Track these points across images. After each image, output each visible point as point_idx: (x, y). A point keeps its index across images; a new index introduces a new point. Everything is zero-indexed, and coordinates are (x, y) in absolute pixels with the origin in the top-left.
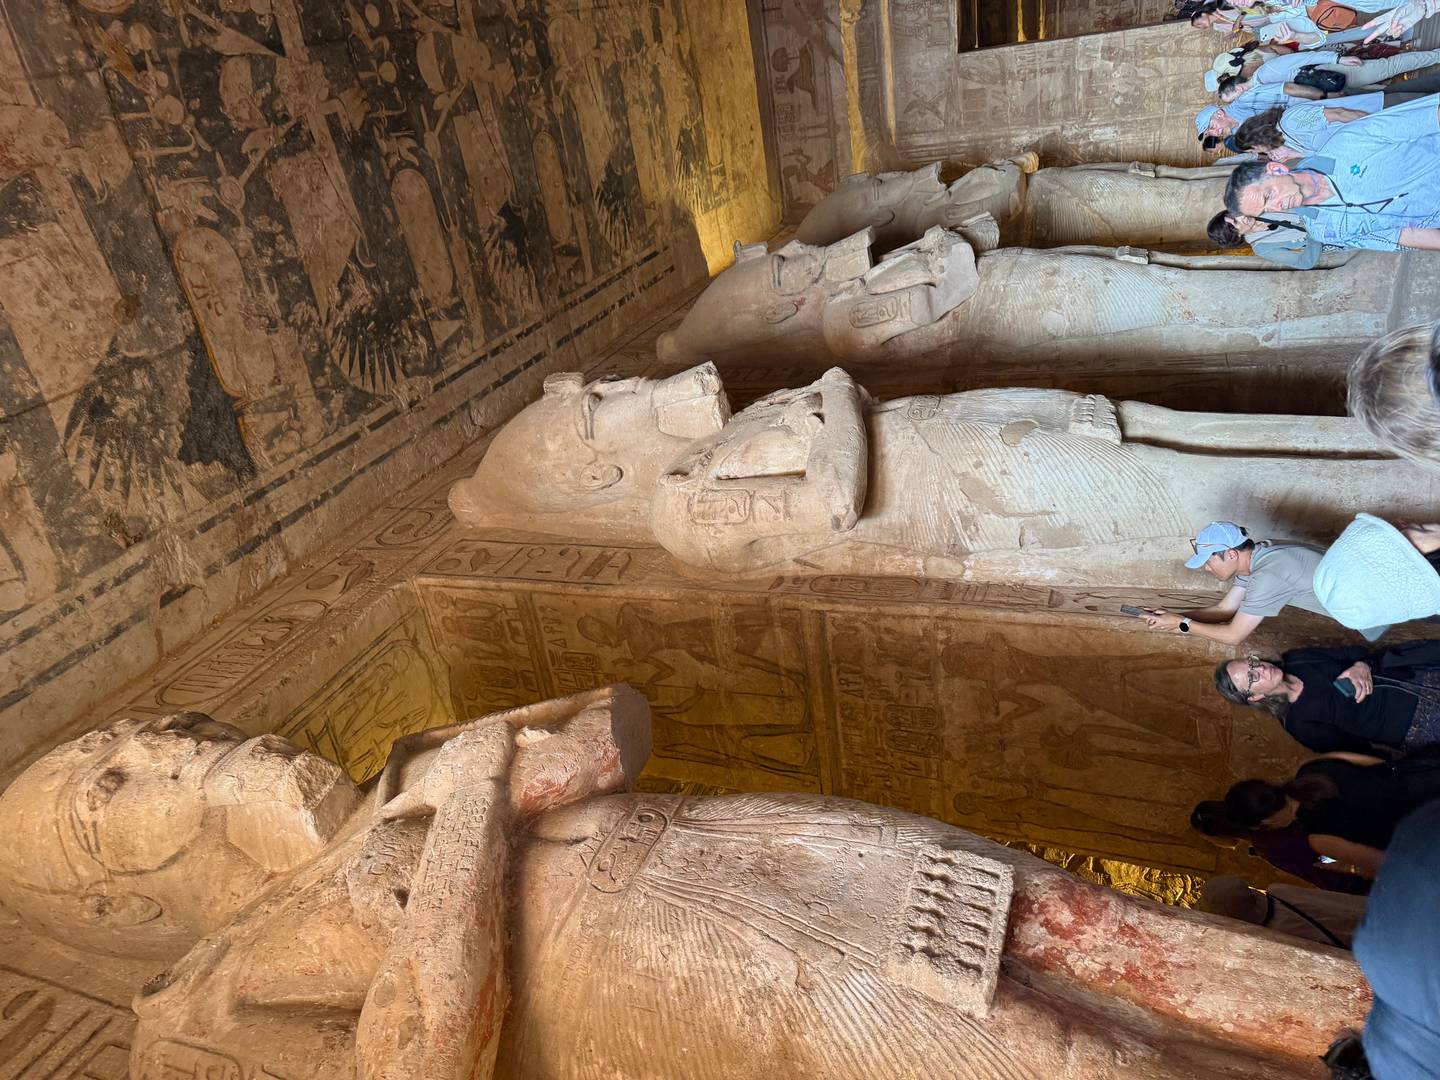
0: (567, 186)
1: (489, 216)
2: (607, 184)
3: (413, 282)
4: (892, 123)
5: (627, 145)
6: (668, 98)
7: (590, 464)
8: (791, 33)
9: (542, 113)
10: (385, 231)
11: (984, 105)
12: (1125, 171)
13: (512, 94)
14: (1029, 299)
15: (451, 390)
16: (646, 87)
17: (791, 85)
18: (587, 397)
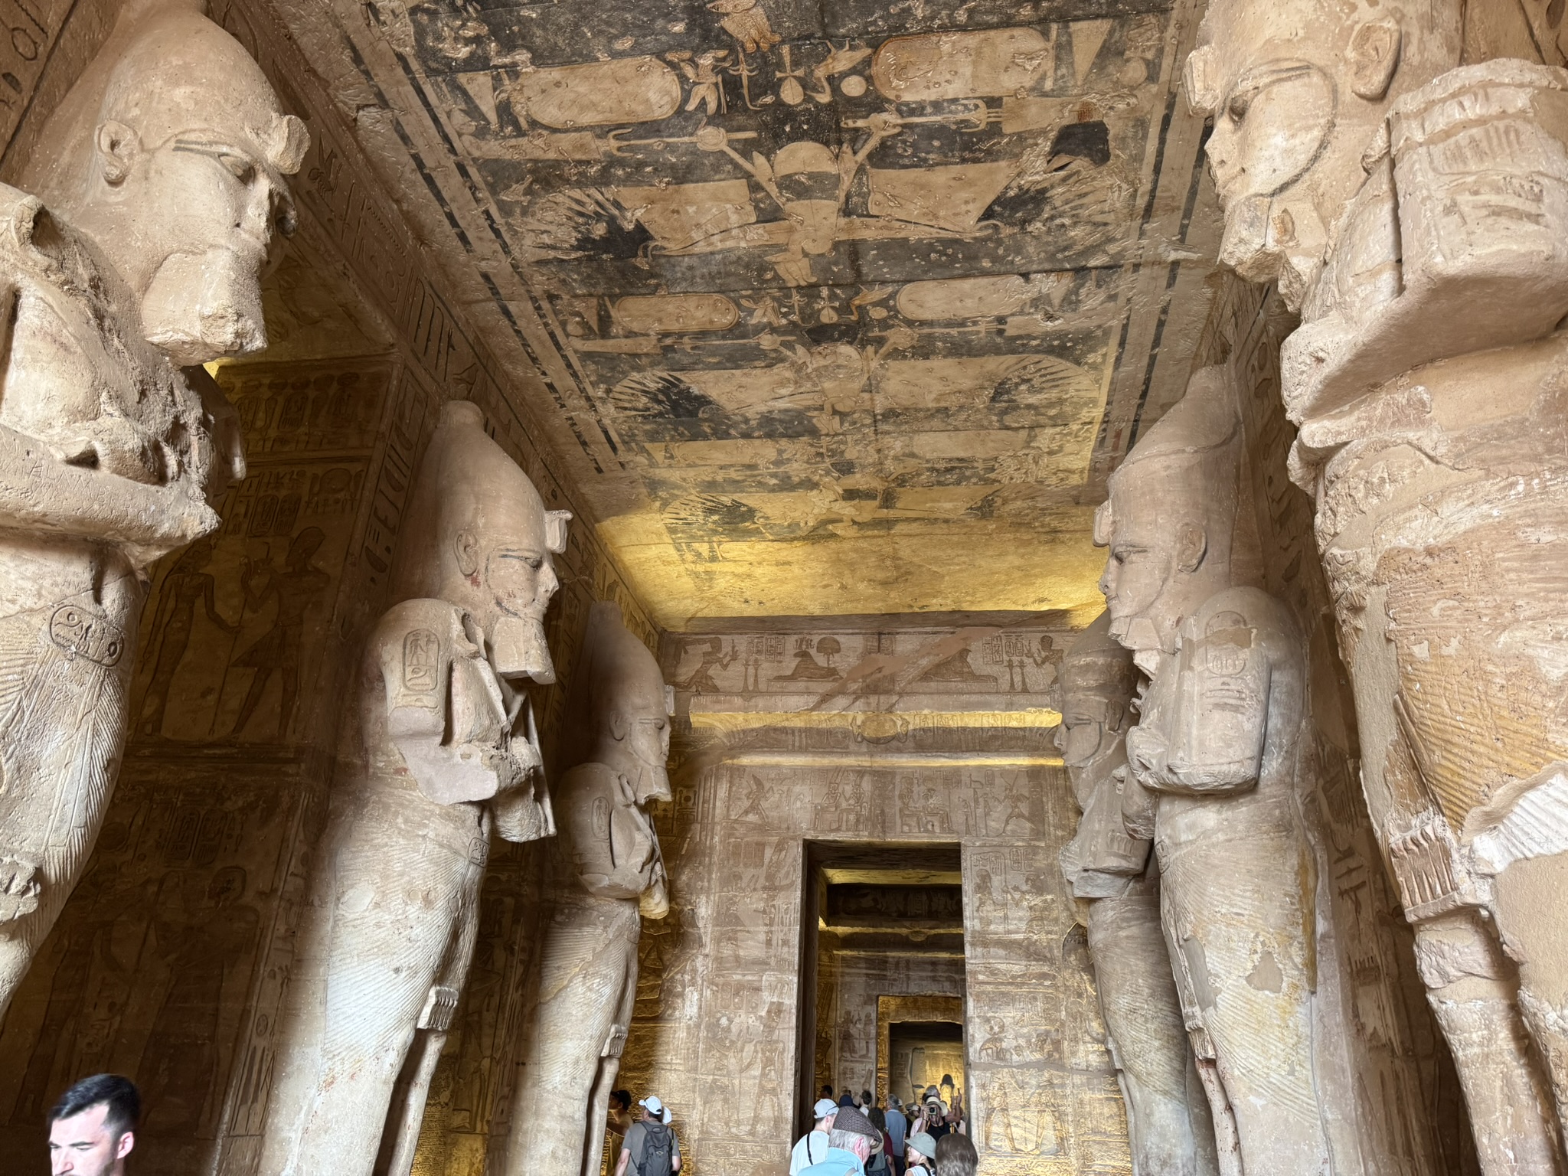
0: (681, 335)
1: (635, 209)
2: (686, 394)
3: (540, 59)
4: (745, 760)
5: (733, 432)
6: (786, 497)
7: (141, 142)
8: (853, 660)
9: (758, 317)
10: (601, 32)
11: (745, 865)
12: (616, 1018)
13: (777, 277)
14: (398, 867)
15: (399, 82)
16: (797, 469)
17: (804, 655)
18: (247, 158)
